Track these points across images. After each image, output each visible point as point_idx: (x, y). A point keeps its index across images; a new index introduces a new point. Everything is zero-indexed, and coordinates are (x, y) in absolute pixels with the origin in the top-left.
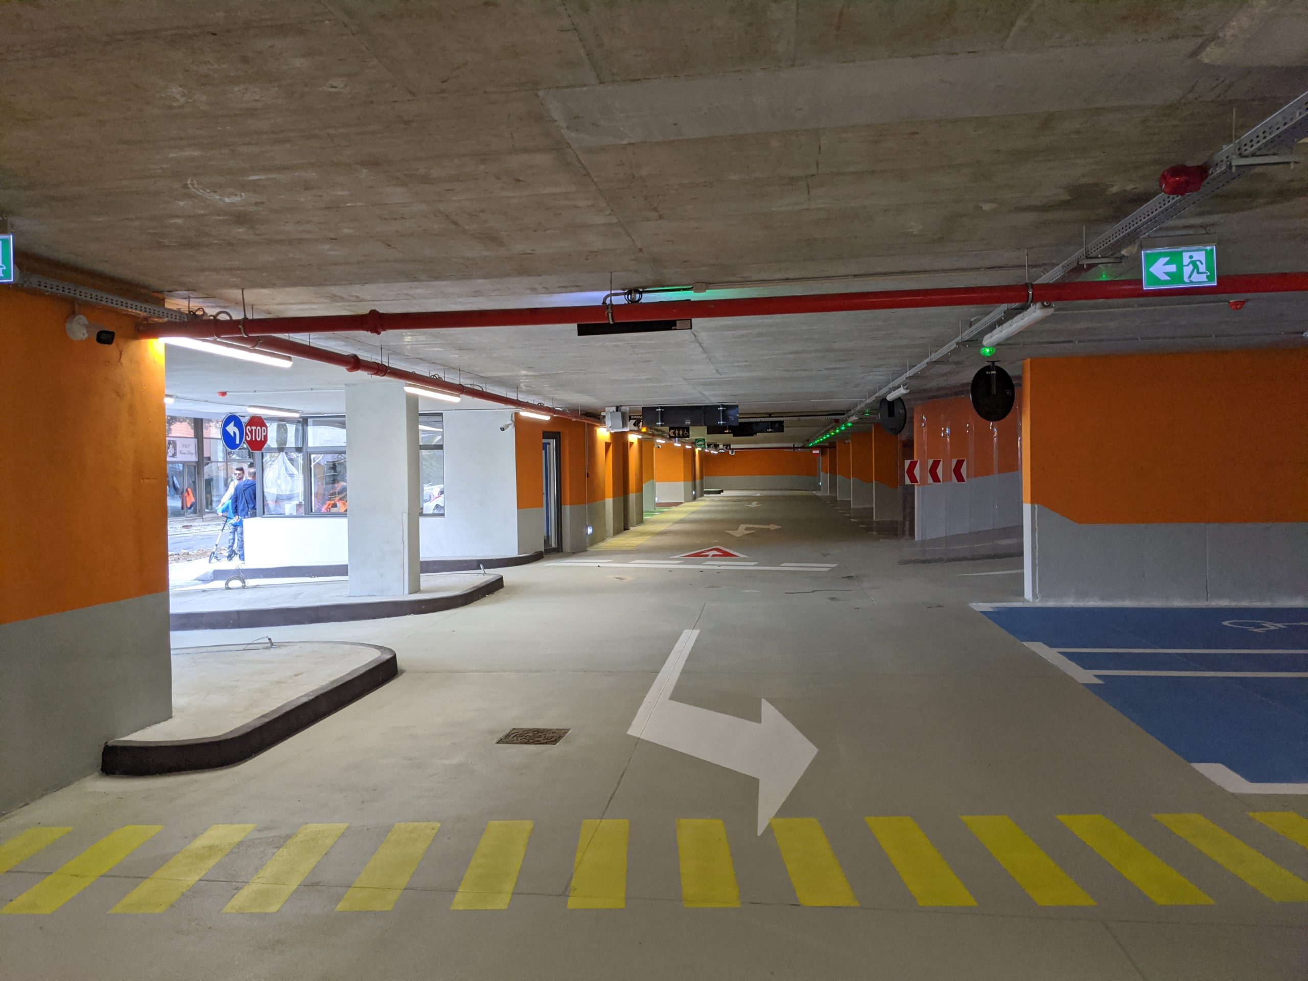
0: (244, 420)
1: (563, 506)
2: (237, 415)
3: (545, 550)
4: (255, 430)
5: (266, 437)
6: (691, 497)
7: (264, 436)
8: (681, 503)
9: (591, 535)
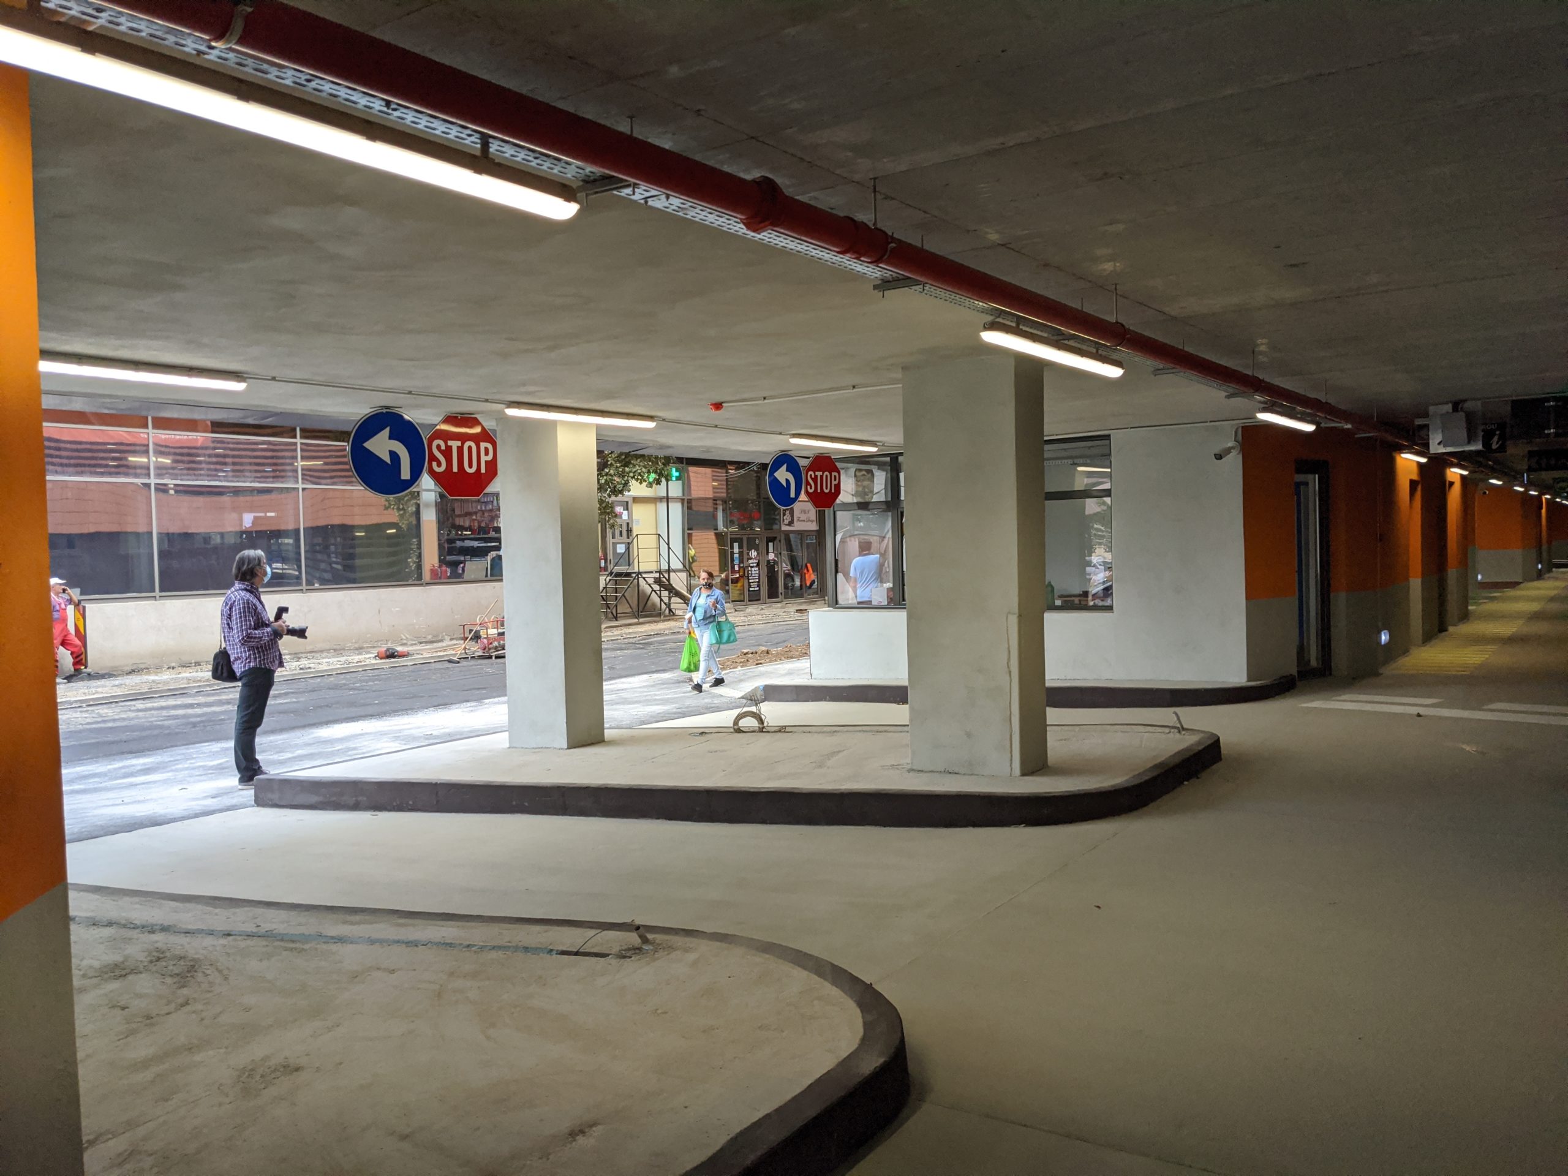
0: (803, 463)
1: (1332, 595)
2: (793, 454)
3: (1299, 672)
4: (822, 477)
5: (838, 487)
6: (1535, 575)
7: (835, 485)
8: (1518, 583)
9: (1386, 645)
